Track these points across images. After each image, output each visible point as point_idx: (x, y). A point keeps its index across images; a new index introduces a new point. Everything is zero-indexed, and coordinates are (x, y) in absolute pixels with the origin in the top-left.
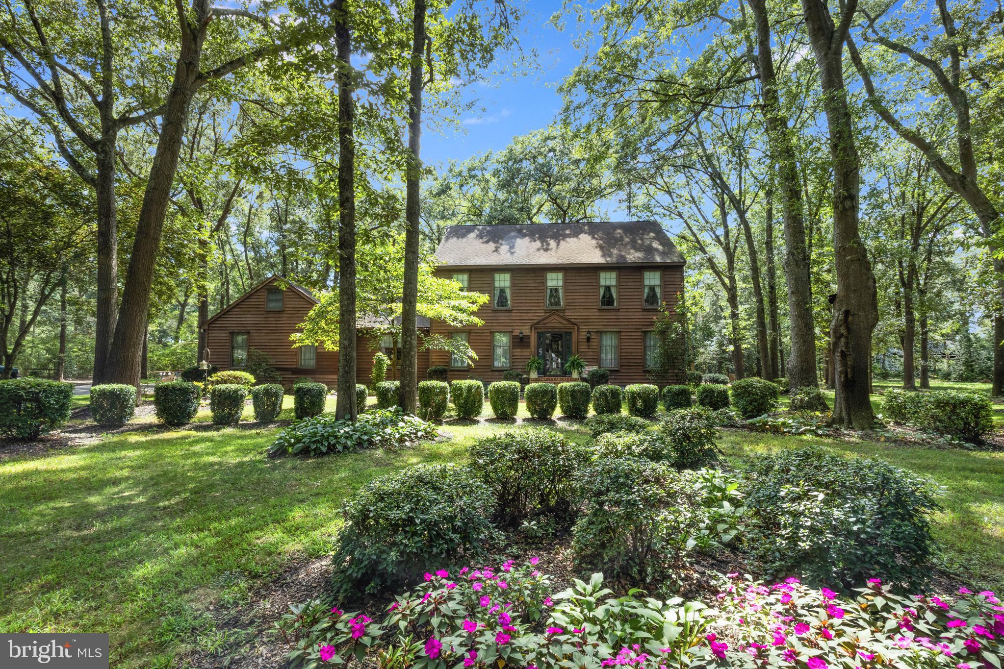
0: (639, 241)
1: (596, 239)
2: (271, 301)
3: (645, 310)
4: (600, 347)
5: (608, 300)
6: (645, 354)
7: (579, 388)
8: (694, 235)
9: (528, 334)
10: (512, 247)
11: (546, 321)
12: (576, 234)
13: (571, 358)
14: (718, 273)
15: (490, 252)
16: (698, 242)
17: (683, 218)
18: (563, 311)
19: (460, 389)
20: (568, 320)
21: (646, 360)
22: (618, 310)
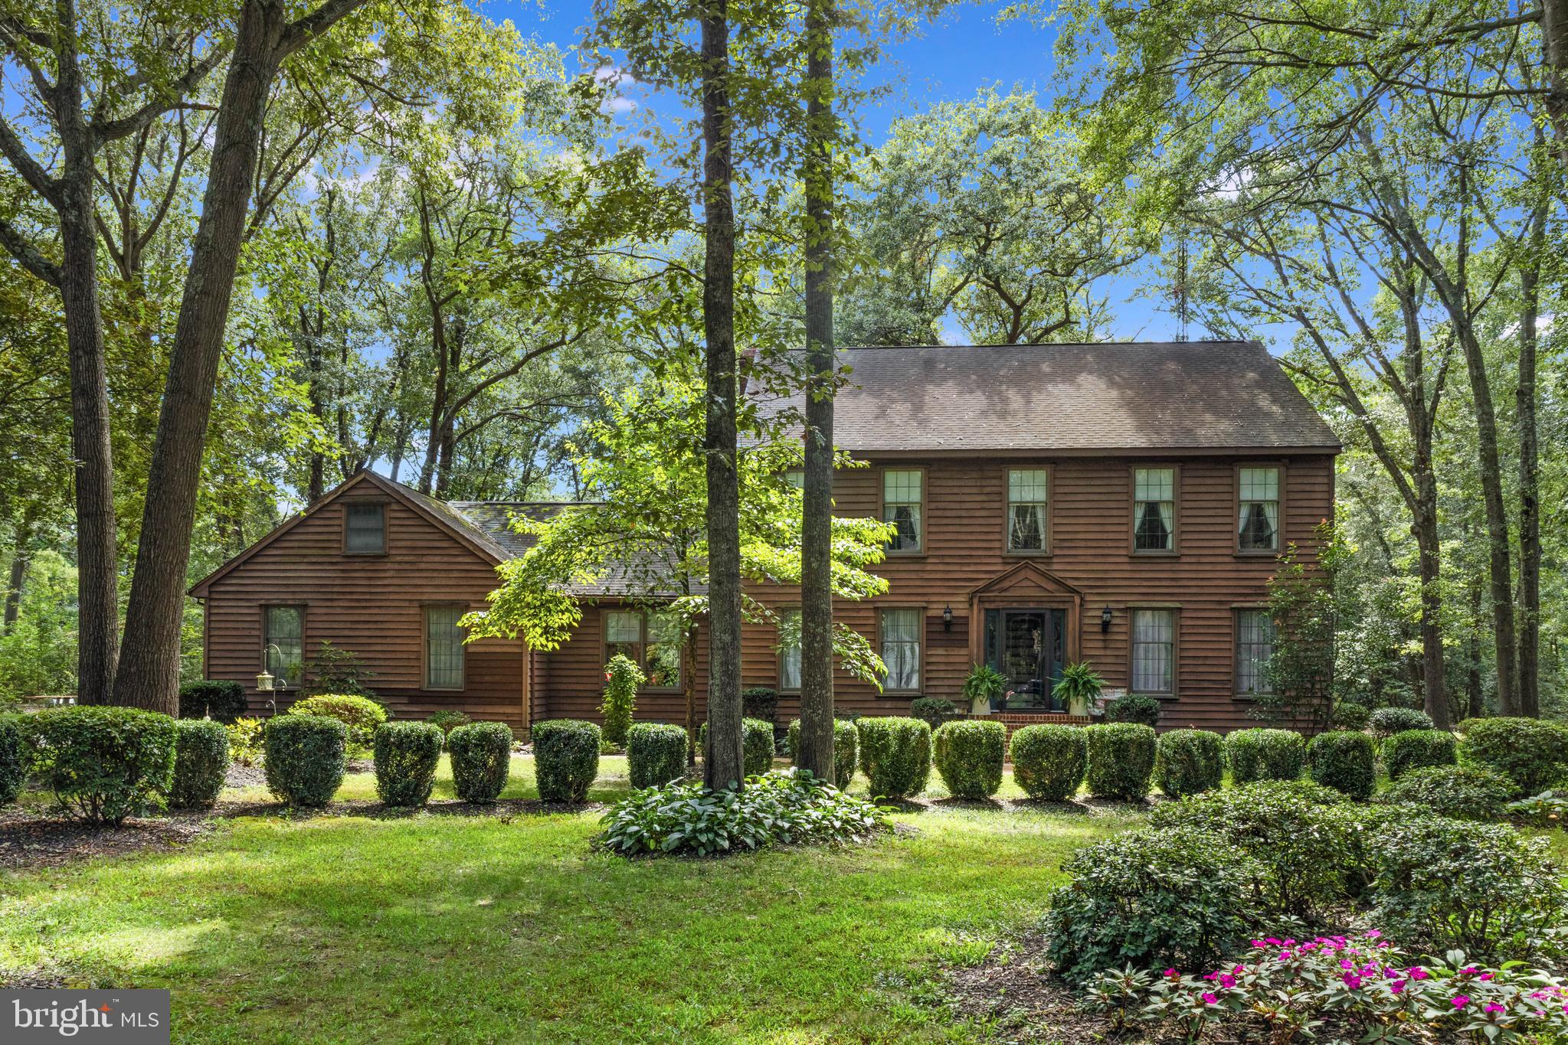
0: (1224, 393)
1: (1119, 387)
2: (360, 531)
3: (1240, 559)
4: (1132, 642)
5: (1152, 533)
6: (1238, 663)
7: (1133, 736)
8: (1335, 365)
9: (963, 613)
10: (918, 408)
11: (1006, 584)
12: (1068, 373)
13: (1070, 671)
14: (1391, 464)
15: (870, 416)
16: (1344, 384)
17: (1306, 323)
18: (1048, 559)
19: (883, 735)
20: (1057, 582)
21: (1239, 675)
22: (1175, 559)
